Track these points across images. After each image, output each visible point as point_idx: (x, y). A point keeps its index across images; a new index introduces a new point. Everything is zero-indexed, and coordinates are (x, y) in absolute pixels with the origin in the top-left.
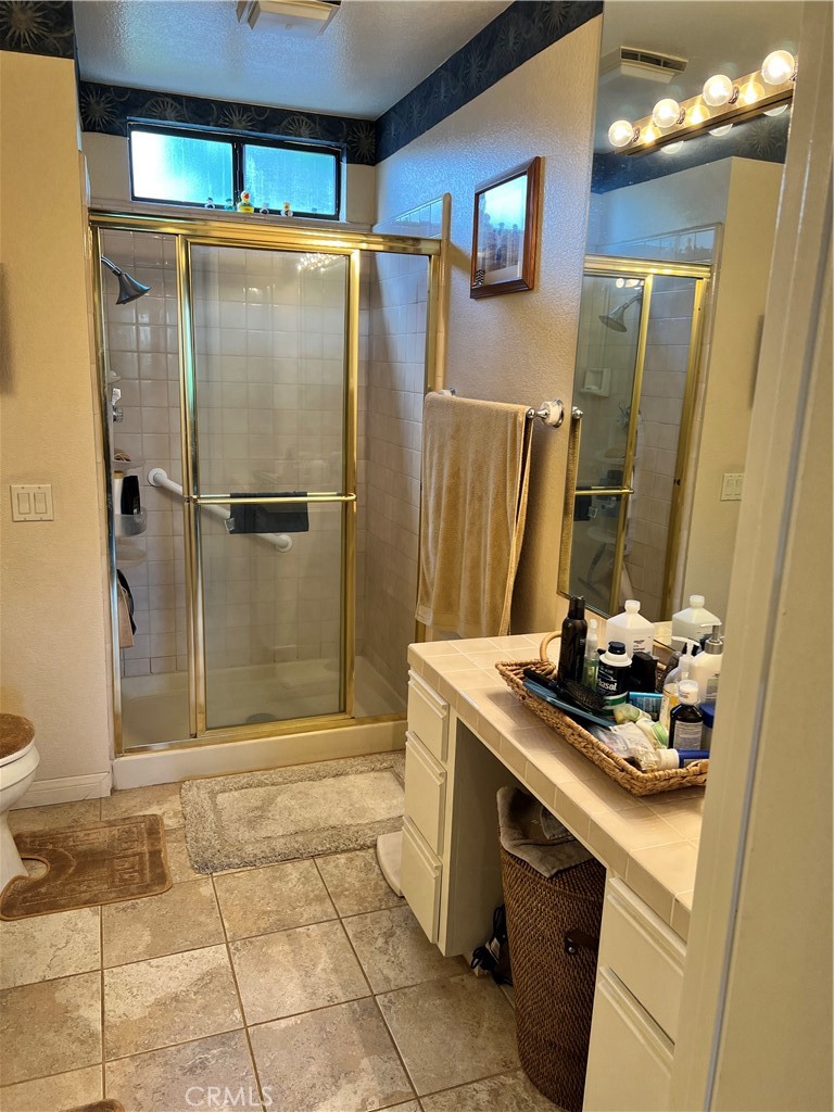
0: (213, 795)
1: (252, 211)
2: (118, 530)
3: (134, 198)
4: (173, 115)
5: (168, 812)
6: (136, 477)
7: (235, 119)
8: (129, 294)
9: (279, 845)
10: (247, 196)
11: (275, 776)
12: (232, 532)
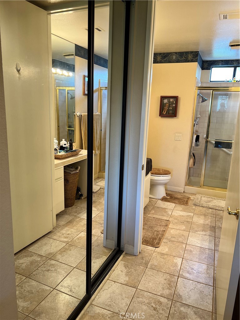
0: (202, 197)
1: (236, 81)
2: (193, 145)
3: (210, 81)
4: (221, 64)
5: (192, 197)
6: (199, 135)
7: (234, 63)
8: (204, 100)
9: (210, 206)
10: (235, 79)
11: (215, 198)
12: (214, 147)
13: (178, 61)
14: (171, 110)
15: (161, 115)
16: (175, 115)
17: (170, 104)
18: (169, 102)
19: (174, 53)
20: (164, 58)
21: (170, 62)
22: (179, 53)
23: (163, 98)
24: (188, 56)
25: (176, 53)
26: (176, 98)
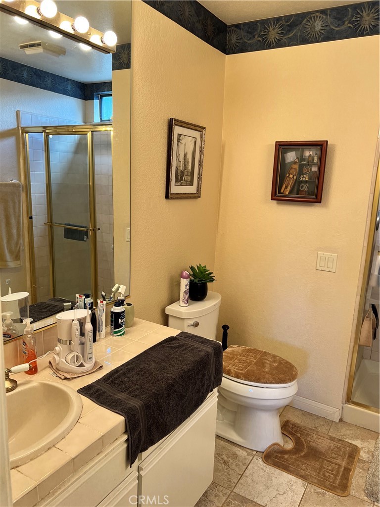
13: (329, 36)
14: (306, 182)
15: (277, 195)
16: (317, 197)
17: (303, 164)
18: (302, 158)
19: (317, 11)
20: (289, 31)
21: (305, 41)
22: (332, 9)
23: (282, 148)
24: (362, 17)
25: (323, 12)
26: (321, 147)
